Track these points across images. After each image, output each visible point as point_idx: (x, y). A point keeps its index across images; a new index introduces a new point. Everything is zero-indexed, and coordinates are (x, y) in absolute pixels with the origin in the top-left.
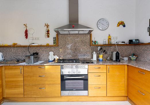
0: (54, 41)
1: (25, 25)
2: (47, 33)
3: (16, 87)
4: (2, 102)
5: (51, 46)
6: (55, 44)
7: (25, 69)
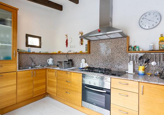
0: (86, 48)
1: (66, 35)
2: (81, 40)
3: (53, 86)
4: (46, 96)
5: (84, 53)
6: (87, 51)
7: (58, 73)
